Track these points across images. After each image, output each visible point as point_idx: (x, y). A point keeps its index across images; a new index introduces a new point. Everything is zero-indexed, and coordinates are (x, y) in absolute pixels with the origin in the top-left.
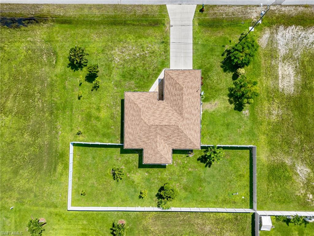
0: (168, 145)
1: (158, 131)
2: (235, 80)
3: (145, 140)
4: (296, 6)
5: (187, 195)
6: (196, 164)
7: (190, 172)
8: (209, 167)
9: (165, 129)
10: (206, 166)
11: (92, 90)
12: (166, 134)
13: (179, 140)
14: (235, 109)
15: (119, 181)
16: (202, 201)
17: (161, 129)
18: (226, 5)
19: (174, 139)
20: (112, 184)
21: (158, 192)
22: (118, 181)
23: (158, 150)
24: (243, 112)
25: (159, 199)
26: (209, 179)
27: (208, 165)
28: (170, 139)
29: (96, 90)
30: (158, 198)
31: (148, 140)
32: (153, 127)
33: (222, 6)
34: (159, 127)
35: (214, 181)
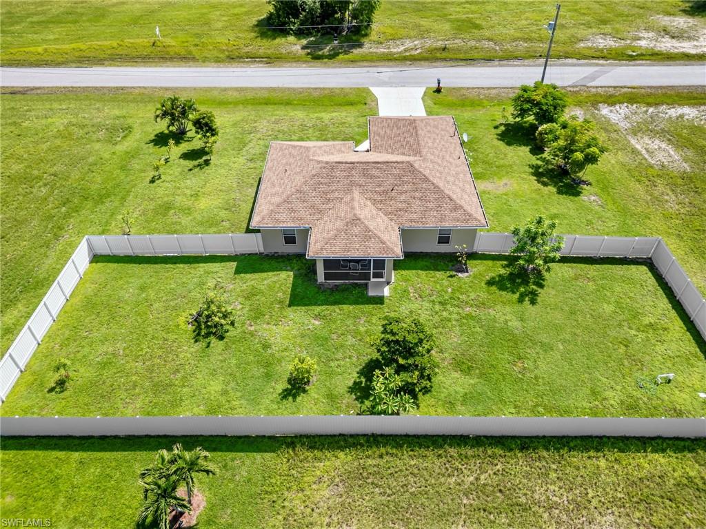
0: (386, 215)
1: (356, 178)
2: (537, 155)
3: (318, 201)
4: (615, 87)
5: (473, 386)
6: (484, 295)
7: (469, 316)
8: (533, 302)
9: (375, 172)
10: (521, 300)
11: (191, 170)
12: (380, 186)
13: (418, 202)
14: (560, 192)
15: (212, 345)
16: (540, 409)
17: (365, 173)
18: (483, 88)
19: (402, 198)
20: (181, 356)
21: (359, 377)
22: (208, 347)
23: (355, 215)
24: (582, 197)
25: (362, 402)
26: (544, 338)
27: (527, 299)
28: (392, 198)
29: (201, 169)
30: (356, 399)
31: (327, 204)
32: (343, 166)
33: (473, 88)
34: (360, 168)
35: (564, 341)
